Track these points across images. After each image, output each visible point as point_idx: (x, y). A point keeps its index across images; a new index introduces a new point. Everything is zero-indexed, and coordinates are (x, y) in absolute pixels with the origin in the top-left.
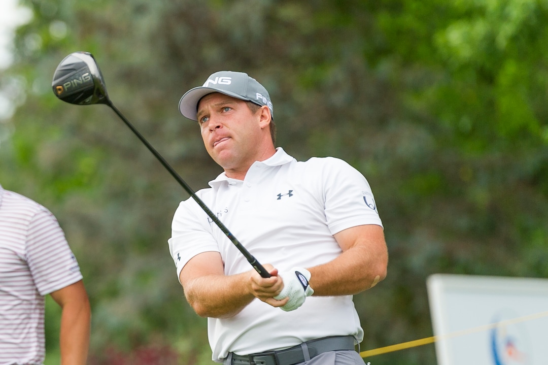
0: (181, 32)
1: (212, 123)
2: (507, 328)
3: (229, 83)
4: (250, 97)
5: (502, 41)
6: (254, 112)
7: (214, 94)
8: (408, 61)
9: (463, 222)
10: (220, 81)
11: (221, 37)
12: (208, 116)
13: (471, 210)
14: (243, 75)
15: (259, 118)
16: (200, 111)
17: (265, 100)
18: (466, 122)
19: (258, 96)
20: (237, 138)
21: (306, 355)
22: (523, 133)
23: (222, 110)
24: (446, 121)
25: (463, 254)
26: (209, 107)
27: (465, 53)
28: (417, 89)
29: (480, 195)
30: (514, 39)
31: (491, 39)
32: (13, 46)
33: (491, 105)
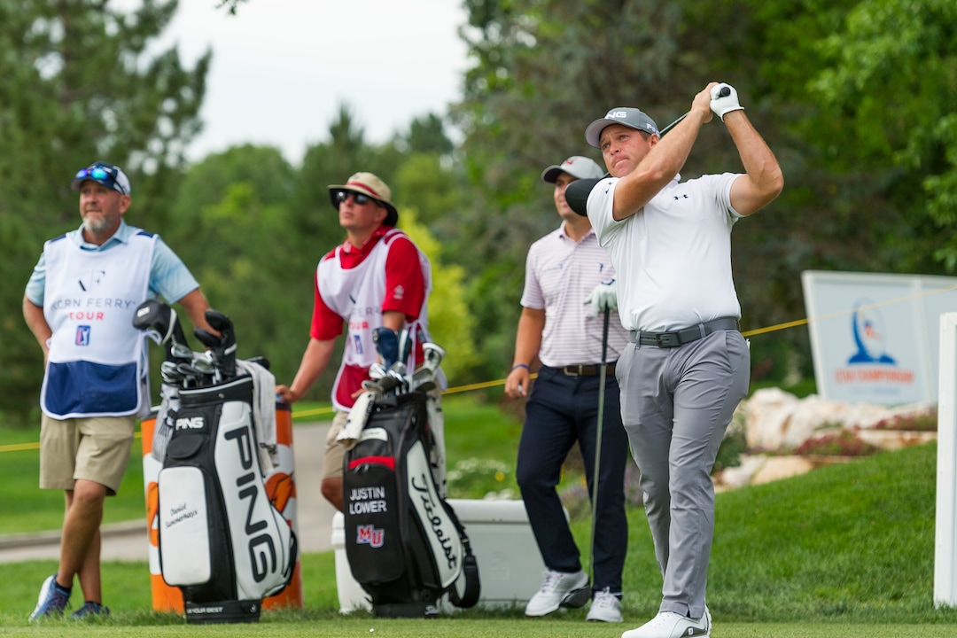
0: (601, 75)
1: (612, 149)
2: (866, 313)
3: (625, 116)
4: (642, 126)
5: (860, 84)
6: (645, 139)
7: (616, 125)
8: (786, 97)
9: (830, 228)
10: (618, 115)
11: (633, 79)
12: (609, 144)
13: (836, 218)
14: (637, 110)
15: (650, 143)
16: (602, 139)
17: (654, 129)
18: (833, 150)
19: (649, 126)
20: (632, 158)
21: (703, 333)
22: (877, 155)
23: (620, 138)
24: (817, 148)
25: (830, 253)
26: (609, 136)
27: (831, 95)
28: (794, 121)
29: (844, 206)
30: (868, 81)
31: (851, 83)
32: (464, 87)
33: (852, 133)
